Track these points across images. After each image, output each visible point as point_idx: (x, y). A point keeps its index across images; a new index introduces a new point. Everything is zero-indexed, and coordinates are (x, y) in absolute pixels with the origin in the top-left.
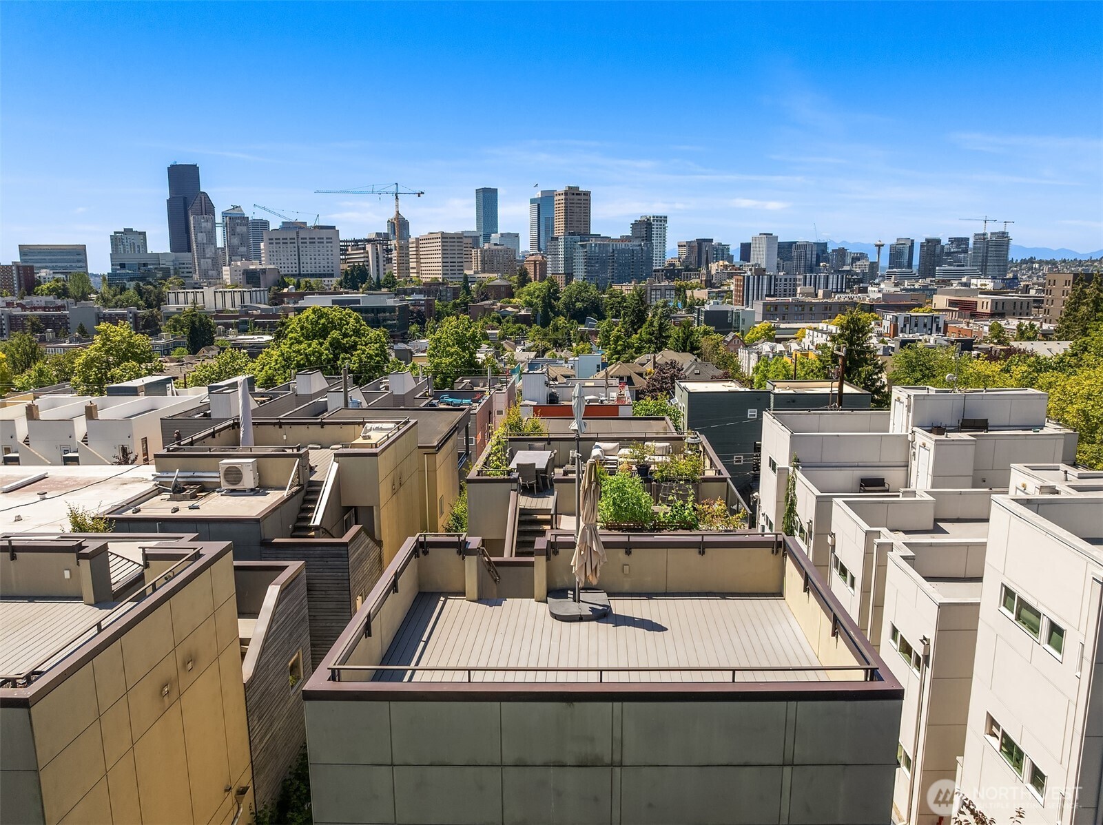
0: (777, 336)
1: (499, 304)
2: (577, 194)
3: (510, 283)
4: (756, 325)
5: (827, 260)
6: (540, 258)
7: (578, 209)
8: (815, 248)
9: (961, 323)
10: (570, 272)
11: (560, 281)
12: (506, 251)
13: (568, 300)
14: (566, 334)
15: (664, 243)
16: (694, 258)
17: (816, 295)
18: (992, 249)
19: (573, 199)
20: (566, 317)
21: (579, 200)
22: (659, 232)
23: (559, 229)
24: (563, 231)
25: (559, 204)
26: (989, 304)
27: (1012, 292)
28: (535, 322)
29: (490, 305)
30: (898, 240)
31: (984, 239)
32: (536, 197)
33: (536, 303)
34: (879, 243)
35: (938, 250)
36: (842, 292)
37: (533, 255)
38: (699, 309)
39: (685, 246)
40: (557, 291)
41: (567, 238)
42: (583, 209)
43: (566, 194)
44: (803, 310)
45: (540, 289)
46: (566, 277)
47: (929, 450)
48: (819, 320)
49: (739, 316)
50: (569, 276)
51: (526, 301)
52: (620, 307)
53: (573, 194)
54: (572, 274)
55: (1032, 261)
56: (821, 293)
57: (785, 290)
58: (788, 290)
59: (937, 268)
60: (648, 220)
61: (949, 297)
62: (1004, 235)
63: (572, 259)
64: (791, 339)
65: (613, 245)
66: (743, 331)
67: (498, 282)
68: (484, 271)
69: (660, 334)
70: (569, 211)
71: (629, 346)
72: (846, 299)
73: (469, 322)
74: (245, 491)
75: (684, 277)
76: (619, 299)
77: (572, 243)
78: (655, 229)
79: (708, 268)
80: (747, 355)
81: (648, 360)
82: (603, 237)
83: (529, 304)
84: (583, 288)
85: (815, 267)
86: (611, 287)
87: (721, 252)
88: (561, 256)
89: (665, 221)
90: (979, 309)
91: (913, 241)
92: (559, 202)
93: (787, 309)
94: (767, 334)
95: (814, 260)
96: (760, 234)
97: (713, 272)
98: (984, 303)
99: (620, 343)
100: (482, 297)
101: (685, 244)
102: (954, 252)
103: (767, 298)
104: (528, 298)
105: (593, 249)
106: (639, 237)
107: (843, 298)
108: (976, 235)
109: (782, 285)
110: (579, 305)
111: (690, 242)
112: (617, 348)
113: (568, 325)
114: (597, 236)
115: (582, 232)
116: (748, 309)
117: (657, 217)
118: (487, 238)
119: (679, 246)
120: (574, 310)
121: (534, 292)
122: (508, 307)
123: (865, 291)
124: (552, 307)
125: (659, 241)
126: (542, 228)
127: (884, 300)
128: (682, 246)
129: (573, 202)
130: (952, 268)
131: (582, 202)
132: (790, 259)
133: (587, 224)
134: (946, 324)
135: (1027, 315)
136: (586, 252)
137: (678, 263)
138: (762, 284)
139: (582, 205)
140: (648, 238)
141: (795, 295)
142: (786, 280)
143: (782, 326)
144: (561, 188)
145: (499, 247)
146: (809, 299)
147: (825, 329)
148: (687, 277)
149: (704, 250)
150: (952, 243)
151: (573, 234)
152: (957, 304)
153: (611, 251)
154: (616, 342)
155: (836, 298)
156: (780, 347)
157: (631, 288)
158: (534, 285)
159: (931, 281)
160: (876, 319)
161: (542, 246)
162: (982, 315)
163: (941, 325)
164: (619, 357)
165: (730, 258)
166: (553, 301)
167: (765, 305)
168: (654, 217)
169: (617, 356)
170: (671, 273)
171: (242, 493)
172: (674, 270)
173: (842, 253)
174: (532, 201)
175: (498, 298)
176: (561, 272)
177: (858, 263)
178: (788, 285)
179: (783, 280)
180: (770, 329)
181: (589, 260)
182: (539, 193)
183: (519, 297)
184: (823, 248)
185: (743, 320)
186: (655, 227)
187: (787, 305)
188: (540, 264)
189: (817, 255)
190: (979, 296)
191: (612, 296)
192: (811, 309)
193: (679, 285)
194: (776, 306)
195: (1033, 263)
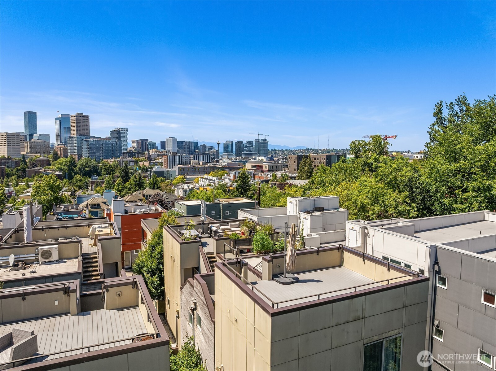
0: (186, 181)
1: (43, 169)
2: (82, 117)
3: (48, 159)
4: (177, 177)
5: (198, 149)
6: (63, 146)
7: (83, 124)
8: (193, 144)
9: (259, 174)
10: (80, 153)
11: (76, 157)
12: (44, 143)
13: (81, 167)
14: (85, 183)
15: (127, 140)
16: (140, 147)
17: (199, 164)
18: (262, 145)
19: (80, 119)
20: (80, 175)
21: (83, 119)
22: (124, 136)
23: (73, 133)
24: (76, 134)
25: (73, 121)
26: (268, 166)
27: (273, 162)
28: (65, 177)
29: (39, 169)
30: (226, 141)
31: (259, 141)
32: (58, 117)
33: (64, 168)
34: (218, 142)
35: (242, 146)
36: (209, 162)
37: (59, 145)
38: (150, 170)
39: (135, 142)
40: (74, 163)
41: (78, 137)
42: (85, 124)
43: (76, 116)
44: (195, 170)
45: (65, 161)
46: (78, 156)
47: (308, 220)
48: (204, 174)
49: (169, 173)
50: (80, 156)
51: (58, 167)
52: (109, 170)
53: (80, 117)
54: (81, 154)
55: (275, 150)
56: (201, 163)
57: (186, 162)
58: (187, 162)
59: (242, 153)
60: (118, 130)
61: (252, 164)
62: (265, 140)
63: (81, 147)
64: (193, 182)
65: (102, 141)
66: (171, 180)
67: (42, 158)
68: (31, 152)
69: (140, 182)
70: (78, 124)
71: (126, 188)
72: (213, 165)
73: (55, 178)
74: (53, 261)
75: (137, 156)
76: (108, 166)
77: (81, 140)
78: (122, 134)
79: (148, 152)
80: (177, 190)
81: (140, 194)
82: (97, 137)
83: (60, 169)
84: (88, 161)
85: (193, 152)
86: (103, 161)
87: (152, 145)
88: (75, 146)
89: (127, 131)
90: (264, 169)
91: (232, 142)
92: (73, 120)
93: (189, 169)
94: (182, 180)
95: (193, 149)
96: (169, 138)
97: (151, 154)
98: (266, 166)
99: (121, 186)
100: (33, 165)
101: (135, 141)
102: (248, 147)
103: (178, 165)
104: (59, 166)
105: (92, 143)
106: (114, 138)
107: (211, 165)
108: (255, 140)
109: (185, 160)
110: (87, 169)
111: (138, 140)
112: (119, 188)
113: (82, 179)
114: (94, 137)
115: (86, 134)
116: (172, 170)
117: (123, 129)
118: (31, 136)
119: (132, 142)
120: (84, 171)
121: (63, 163)
122: (48, 170)
123: (218, 162)
124: (73, 170)
125: (124, 140)
126: (62, 132)
127: (228, 166)
128: (134, 142)
129: (80, 120)
130: (248, 153)
131: (85, 120)
132: (183, 148)
133: (88, 131)
134: (254, 175)
135: (281, 170)
136: (88, 144)
137: (133, 150)
138: (176, 159)
139: (85, 122)
140: (119, 138)
141: (190, 164)
142: (186, 157)
143: (188, 177)
144: (75, 114)
145: (40, 141)
146: (197, 166)
147: (207, 178)
148: (139, 156)
149: (144, 144)
150: (247, 143)
151: (81, 135)
152: (256, 167)
153: (101, 143)
154: (118, 186)
155: (208, 165)
156: (191, 186)
157: (113, 161)
158: (62, 160)
159: (242, 158)
160: (226, 173)
161: (63, 141)
162: (266, 171)
163: (252, 175)
164: (121, 193)
165: (156, 148)
166: (73, 167)
167: (179, 168)
168: (121, 129)
169: (119, 192)
170: (131, 154)
171: (52, 262)
172: (132, 153)
173: (204, 146)
174: (57, 119)
175: (42, 166)
176: (75, 153)
177: (211, 150)
178: (187, 160)
179: (185, 157)
180: (184, 179)
181: (90, 148)
182: (60, 115)
183: (54, 165)
184: (196, 144)
185: (171, 175)
186: (122, 133)
187: (188, 168)
188: (63, 149)
189: (194, 147)
190: (263, 163)
191: (104, 165)
192: (199, 170)
193: (136, 160)
194: (184, 169)
195: (276, 151)
